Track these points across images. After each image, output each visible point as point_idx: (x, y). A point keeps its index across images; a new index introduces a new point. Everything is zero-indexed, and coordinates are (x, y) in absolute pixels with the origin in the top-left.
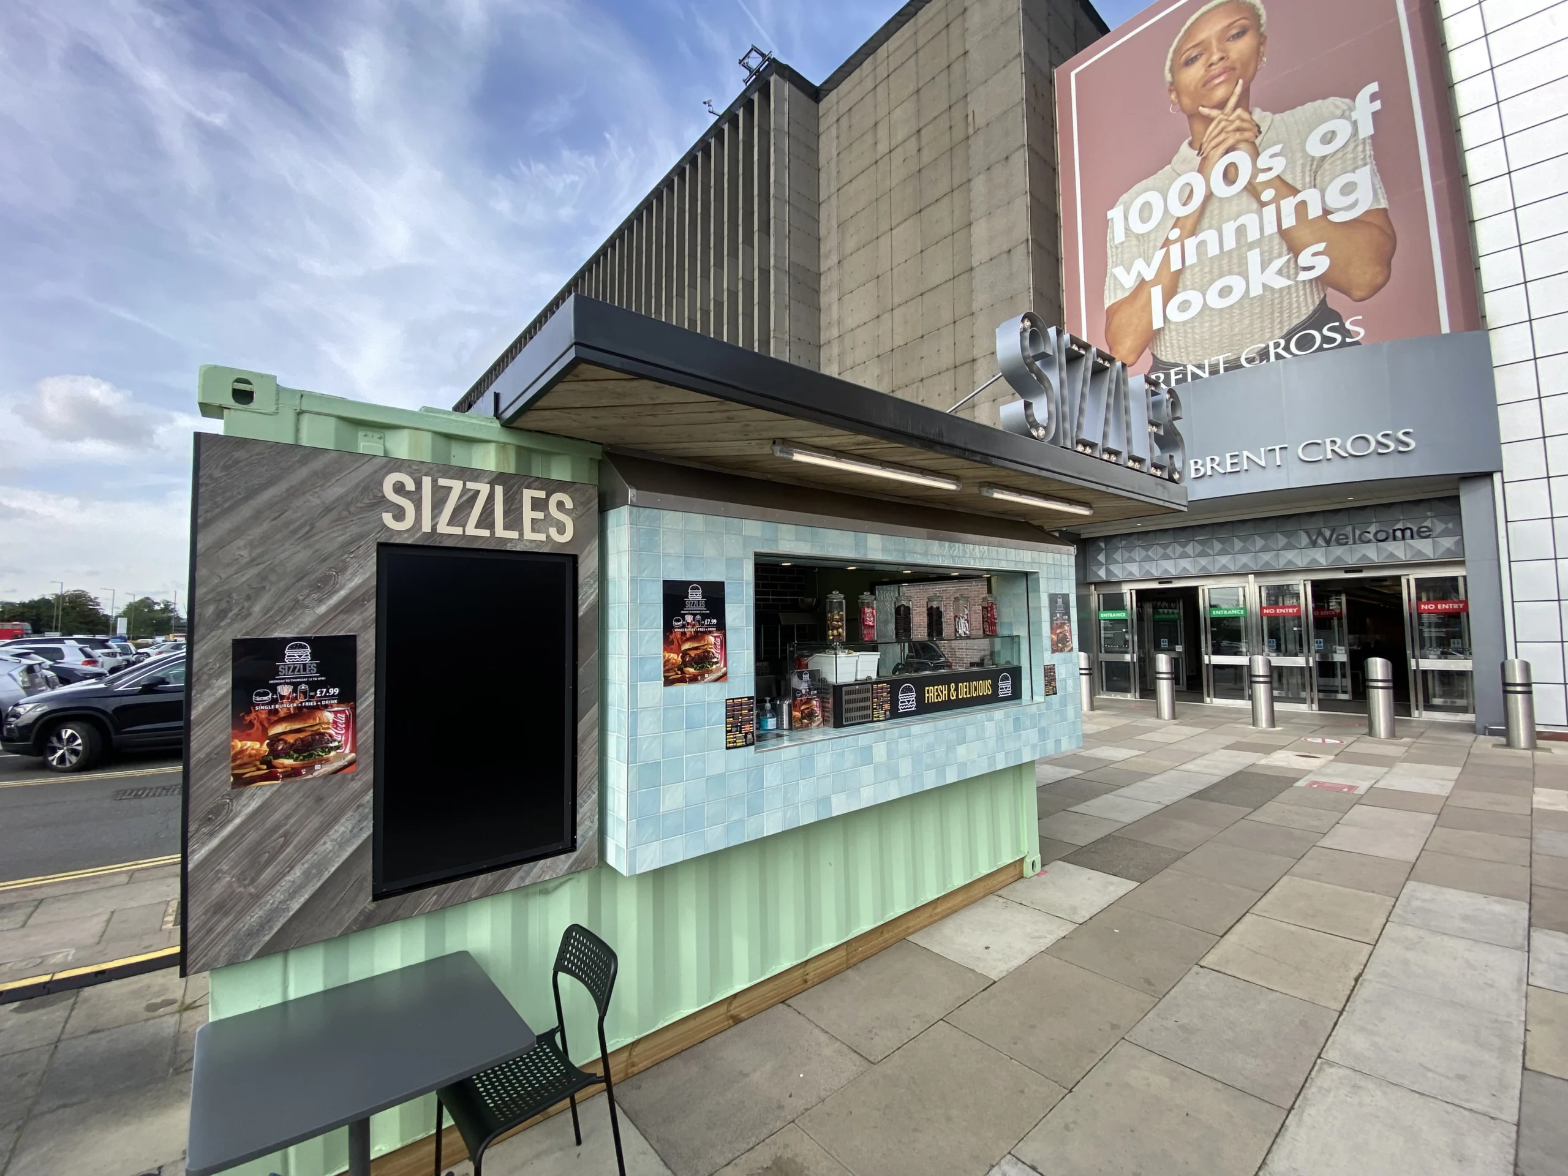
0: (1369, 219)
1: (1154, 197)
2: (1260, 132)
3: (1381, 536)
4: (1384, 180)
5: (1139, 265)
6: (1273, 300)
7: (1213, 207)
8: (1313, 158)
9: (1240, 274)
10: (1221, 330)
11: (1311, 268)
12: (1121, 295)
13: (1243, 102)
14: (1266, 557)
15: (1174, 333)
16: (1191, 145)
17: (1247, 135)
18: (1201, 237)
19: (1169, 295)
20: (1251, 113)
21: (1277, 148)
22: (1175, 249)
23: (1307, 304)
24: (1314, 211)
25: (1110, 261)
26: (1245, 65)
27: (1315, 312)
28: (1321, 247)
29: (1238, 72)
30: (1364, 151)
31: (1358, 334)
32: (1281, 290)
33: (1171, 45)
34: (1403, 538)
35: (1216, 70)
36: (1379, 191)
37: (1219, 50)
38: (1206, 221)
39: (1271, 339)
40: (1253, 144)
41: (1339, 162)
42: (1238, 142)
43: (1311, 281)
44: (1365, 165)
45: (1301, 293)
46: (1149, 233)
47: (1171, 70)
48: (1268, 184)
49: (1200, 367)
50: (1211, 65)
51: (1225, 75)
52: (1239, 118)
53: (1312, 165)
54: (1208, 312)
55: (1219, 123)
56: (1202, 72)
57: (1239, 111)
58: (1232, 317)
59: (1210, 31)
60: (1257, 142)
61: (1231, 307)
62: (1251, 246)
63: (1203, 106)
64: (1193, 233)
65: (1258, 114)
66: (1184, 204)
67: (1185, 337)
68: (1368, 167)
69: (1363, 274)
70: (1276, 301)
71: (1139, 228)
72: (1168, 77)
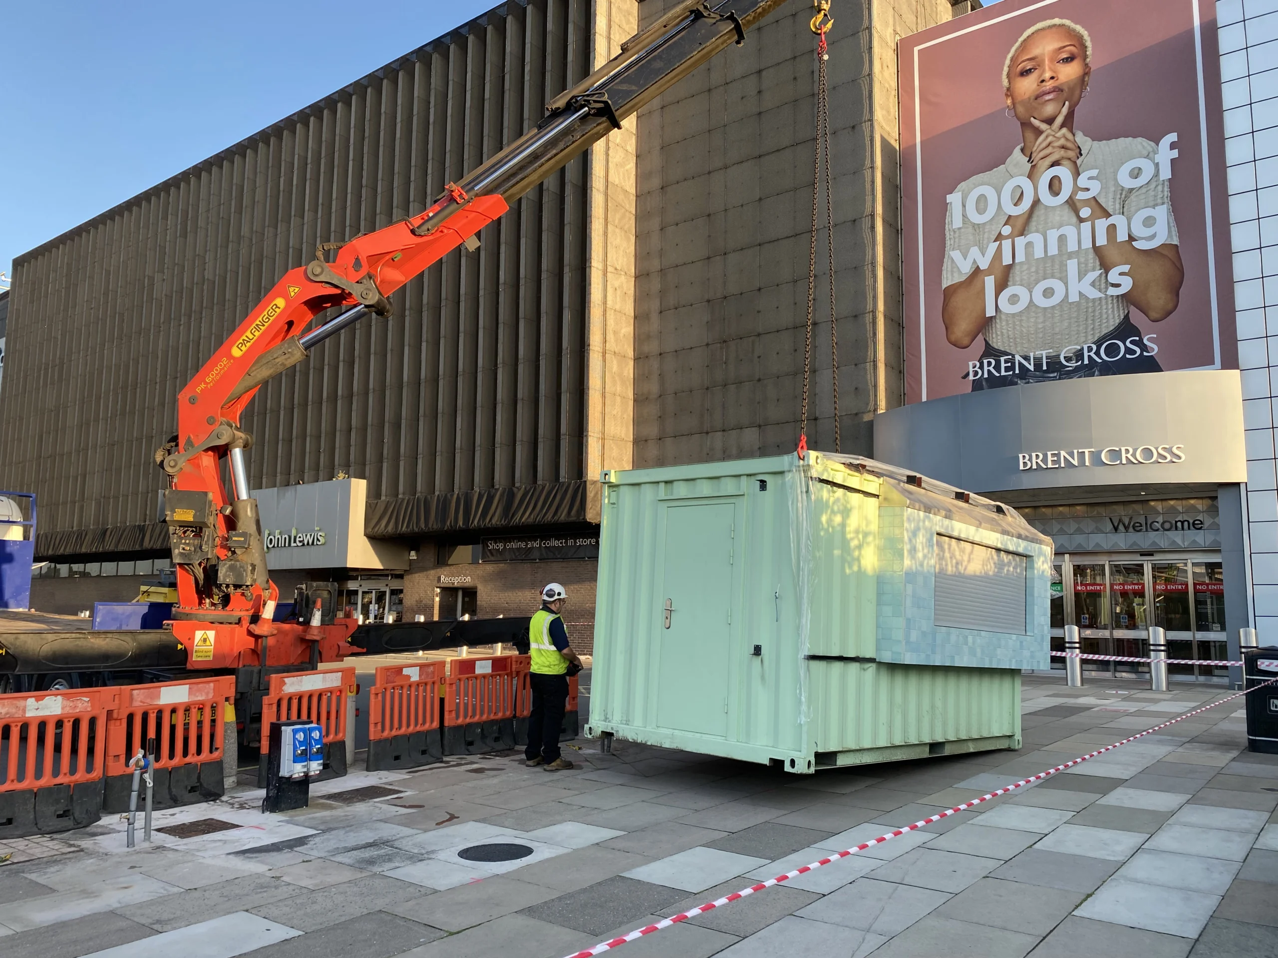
0: (1165, 252)
1: (989, 192)
2: (1081, 155)
3: (1167, 526)
4: (1176, 220)
5: (974, 252)
6: (1087, 308)
7: (1039, 212)
8: (1123, 189)
9: (1060, 279)
10: (1044, 327)
11: (1117, 286)
12: (958, 279)
13: (1068, 122)
14: (1079, 539)
15: (1004, 323)
16: (1022, 150)
17: (1071, 154)
18: (1030, 237)
19: (1001, 286)
20: (1074, 135)
21: (1094, 172)
22: (1007, 244)
23: (1114, 317)
24: (1122, 236)
25: (948, 243)
26: (1072, 90)
27: (1120, 324)
28: (1126, 268)
29: (1065, 94)
30: (1163, 191)
31: (1153, 350)
32: (1094, 300)
33: (1009, 52)
34: (1183, 529)
35: (1049, 85)
36: (1173, 229)
37: (1051, 69)
38: (1033, 224)
39: (1085, 342)
40: (1075, 163)
41: (1143, 197)
42: (1063, 158)
43: (1118, 296)
44: (1163, 204)
45: (1110, 306)
46: (984, 224)
47: (1008, 75)
48: (1086, 202)
49: (1027, 358)
50: (1043, 81)
51: (1055, 93)
52: (1064, 136)
53: (1121, 194)
54: (1033, 309)
55: (1047, 137)
56: (1035, 86)
57: (1064, 130)
58: (1053, 317)
59: (1046, 47)
60: (1079, 162)
61: (1053, 307)
62: (1071, 255)
63: (1035, 118)
64: (1022, 234)
65: (1080, 138)
66: (1015, 205)
67: (1014, 328)
68: (1165, 206)
69: (1158, 298)
70: (1090, 310)
71: (975, 218)
72: (1005, 82)
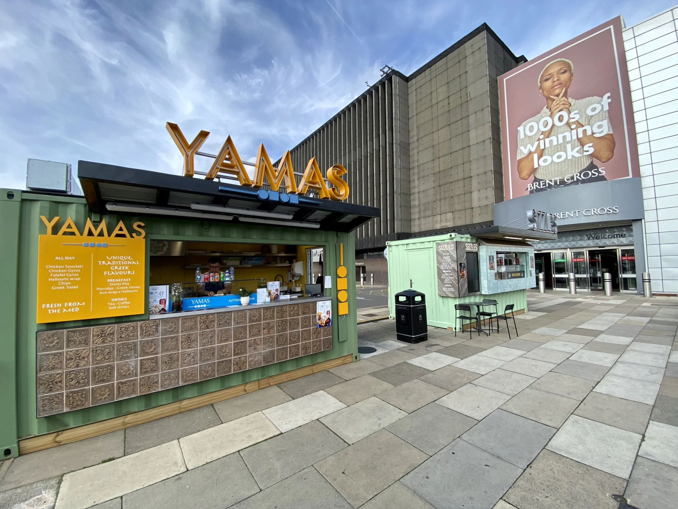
0: (607, 137)
1: (535, 124)
2: (571, 106)
3: (610, 236)
4: (612, 125)
5: (529, 146)
6: (575, 161)
7: (555, 129)
8: (589, 116)
9: (564, 151)
10: (557, 169)
11: (588, 151)
12: (523, 156)
13: (565, 95)
14: (574, 243)
15: (542, 170)
16: (547, 107)
17: (566, 106)
18: (551, 138)
19: (540, 157)
20: (568, 99)
21: (577, 112)
22: (542, 142)
23: (586, 163)
24: (589, 133)
25: (519, 144)
26: (566, 83)
27: (589, 165)
28: (591, 144)
29: (563, 85)
30: (605, 115)
31: (603, 173)
32: (578, 157)
33: (540, 73)
34: (617, 237)
35: (556, 83)
36: (610, 128)
37: (557, 77)
38: (552, 133)
39: (574, 173)
40: (569, 109)
41: (597, 118)
42: (564, 108)
43: (588, 155)
44: (606, 119)
45: (585, 159)
46: (533, 135)
47: (540, 82)
48: (574, 123)
49: (551, 181)
50: (554, 82)
51: (559, 85)
52: (564, 100)
53: (588, 118)
54: (553, 163)
55: (557, 101)
56: (551, 84)
57: (564, 98)
58: (562, 165)
59: (554, 70)
60: (570, 108)
61: (561, 162)
62: (568, 143)
63: (551, 95)
64: (548, 137)
65: (570, 100)
66: (545, 127)
67: (546, 171)
68: (606, 120)
69: (605, 154)
70: (576, 161)
71: (529, 134)
72: (539, 84)
